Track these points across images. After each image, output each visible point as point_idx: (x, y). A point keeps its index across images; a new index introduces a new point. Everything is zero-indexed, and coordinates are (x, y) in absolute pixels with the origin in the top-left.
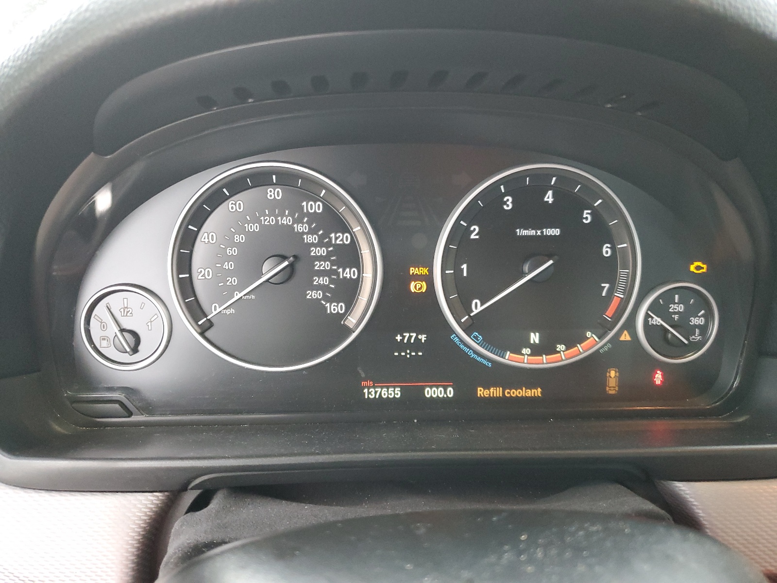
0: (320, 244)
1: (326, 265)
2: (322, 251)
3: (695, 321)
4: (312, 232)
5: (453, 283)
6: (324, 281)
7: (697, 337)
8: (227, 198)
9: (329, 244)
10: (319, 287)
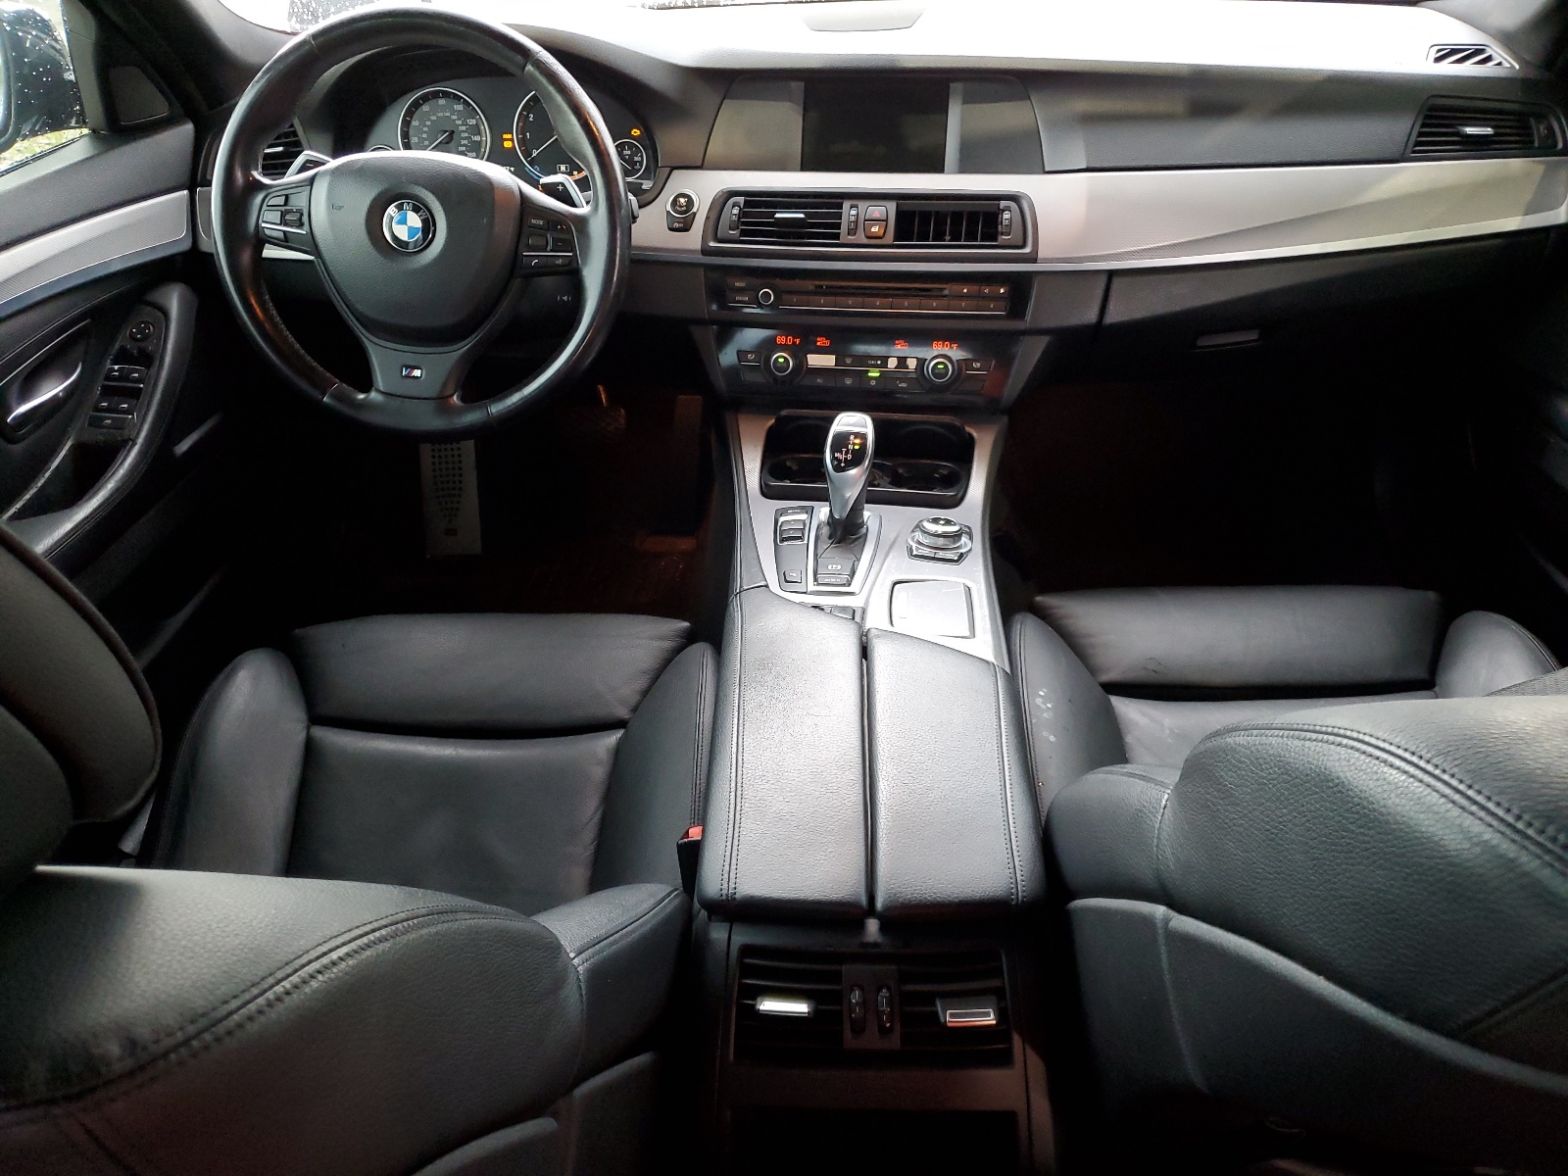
0: (462, 125)
1: (466, 135)
2: (464, 128)
3: (636, 159)
4: (459, 119)
5: (522, 142)
6: (466, 142)
7: (638, 167)
8: (422, 105)
9: (467, 124)
10: (464, 145)
